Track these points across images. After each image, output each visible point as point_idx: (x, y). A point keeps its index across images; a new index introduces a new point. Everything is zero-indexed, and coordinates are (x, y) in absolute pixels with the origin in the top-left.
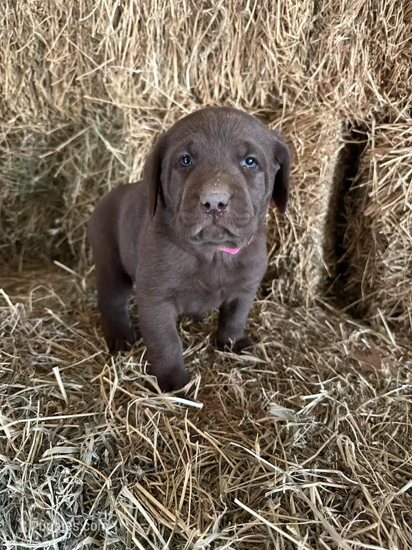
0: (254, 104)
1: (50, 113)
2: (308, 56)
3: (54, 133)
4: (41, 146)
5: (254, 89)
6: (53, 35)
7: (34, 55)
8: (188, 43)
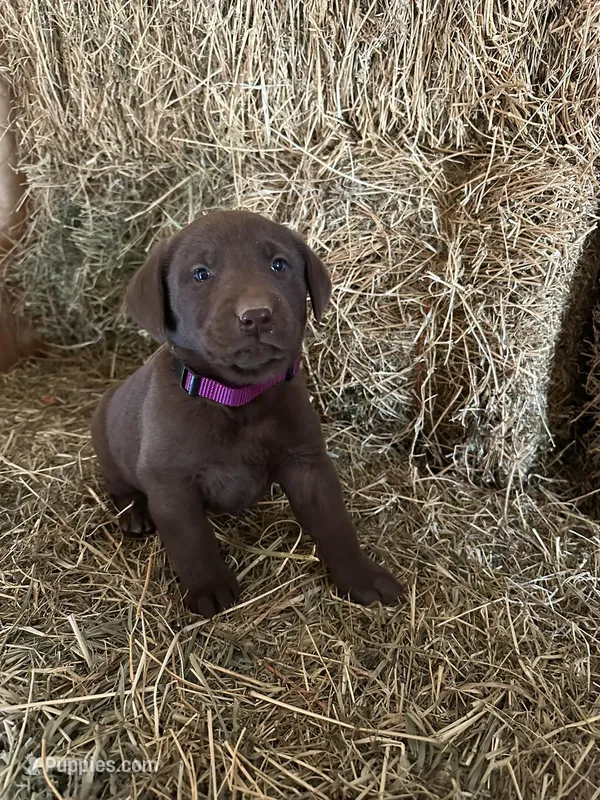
0: (447, 142)
1: (143, 146)
2: (545, 57)
3: (150, 176)
4: (131, 198)
5: (446, 115)
6: (138, 26)
7: (115, 58)
8: (338, 37)
